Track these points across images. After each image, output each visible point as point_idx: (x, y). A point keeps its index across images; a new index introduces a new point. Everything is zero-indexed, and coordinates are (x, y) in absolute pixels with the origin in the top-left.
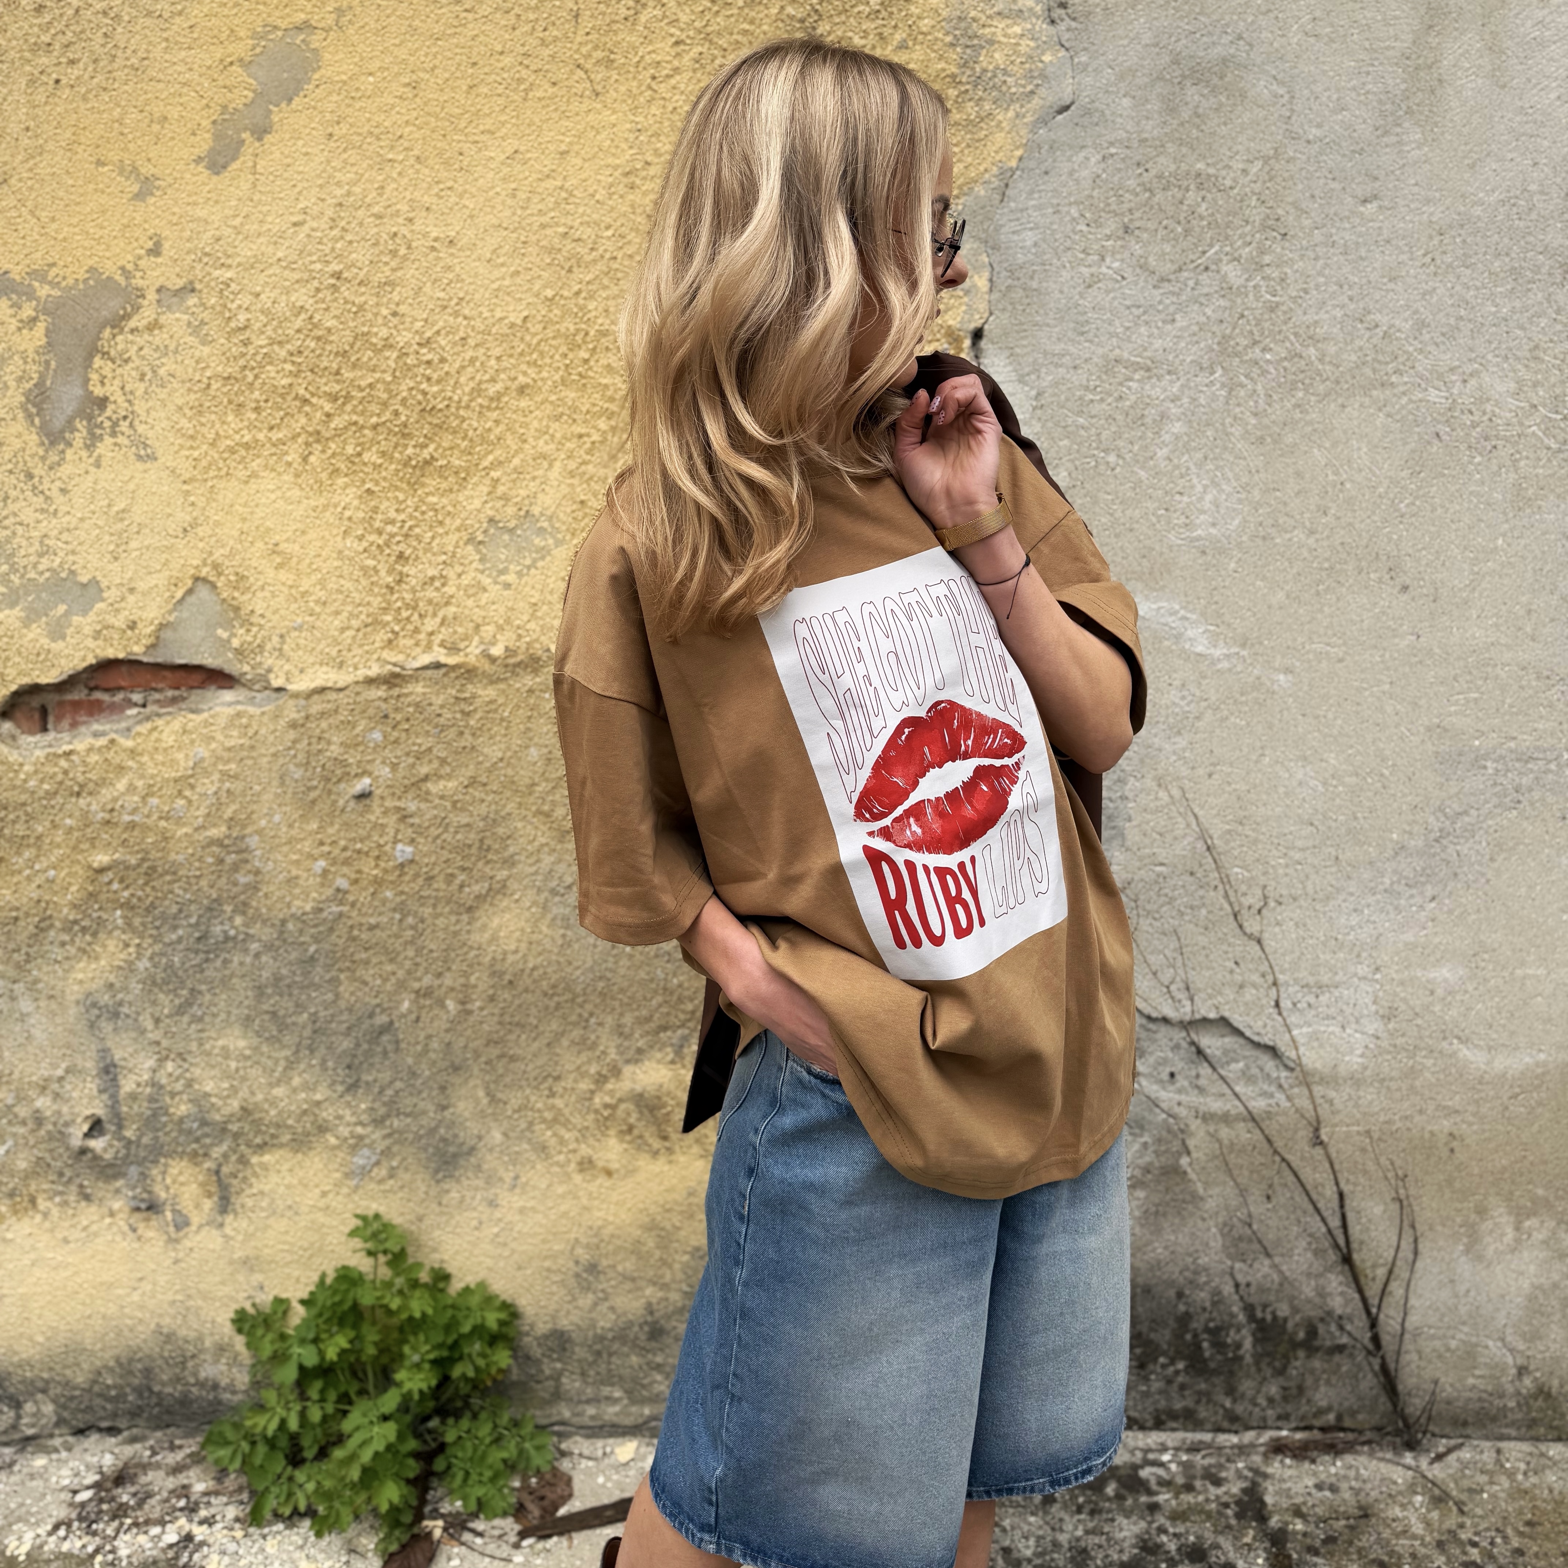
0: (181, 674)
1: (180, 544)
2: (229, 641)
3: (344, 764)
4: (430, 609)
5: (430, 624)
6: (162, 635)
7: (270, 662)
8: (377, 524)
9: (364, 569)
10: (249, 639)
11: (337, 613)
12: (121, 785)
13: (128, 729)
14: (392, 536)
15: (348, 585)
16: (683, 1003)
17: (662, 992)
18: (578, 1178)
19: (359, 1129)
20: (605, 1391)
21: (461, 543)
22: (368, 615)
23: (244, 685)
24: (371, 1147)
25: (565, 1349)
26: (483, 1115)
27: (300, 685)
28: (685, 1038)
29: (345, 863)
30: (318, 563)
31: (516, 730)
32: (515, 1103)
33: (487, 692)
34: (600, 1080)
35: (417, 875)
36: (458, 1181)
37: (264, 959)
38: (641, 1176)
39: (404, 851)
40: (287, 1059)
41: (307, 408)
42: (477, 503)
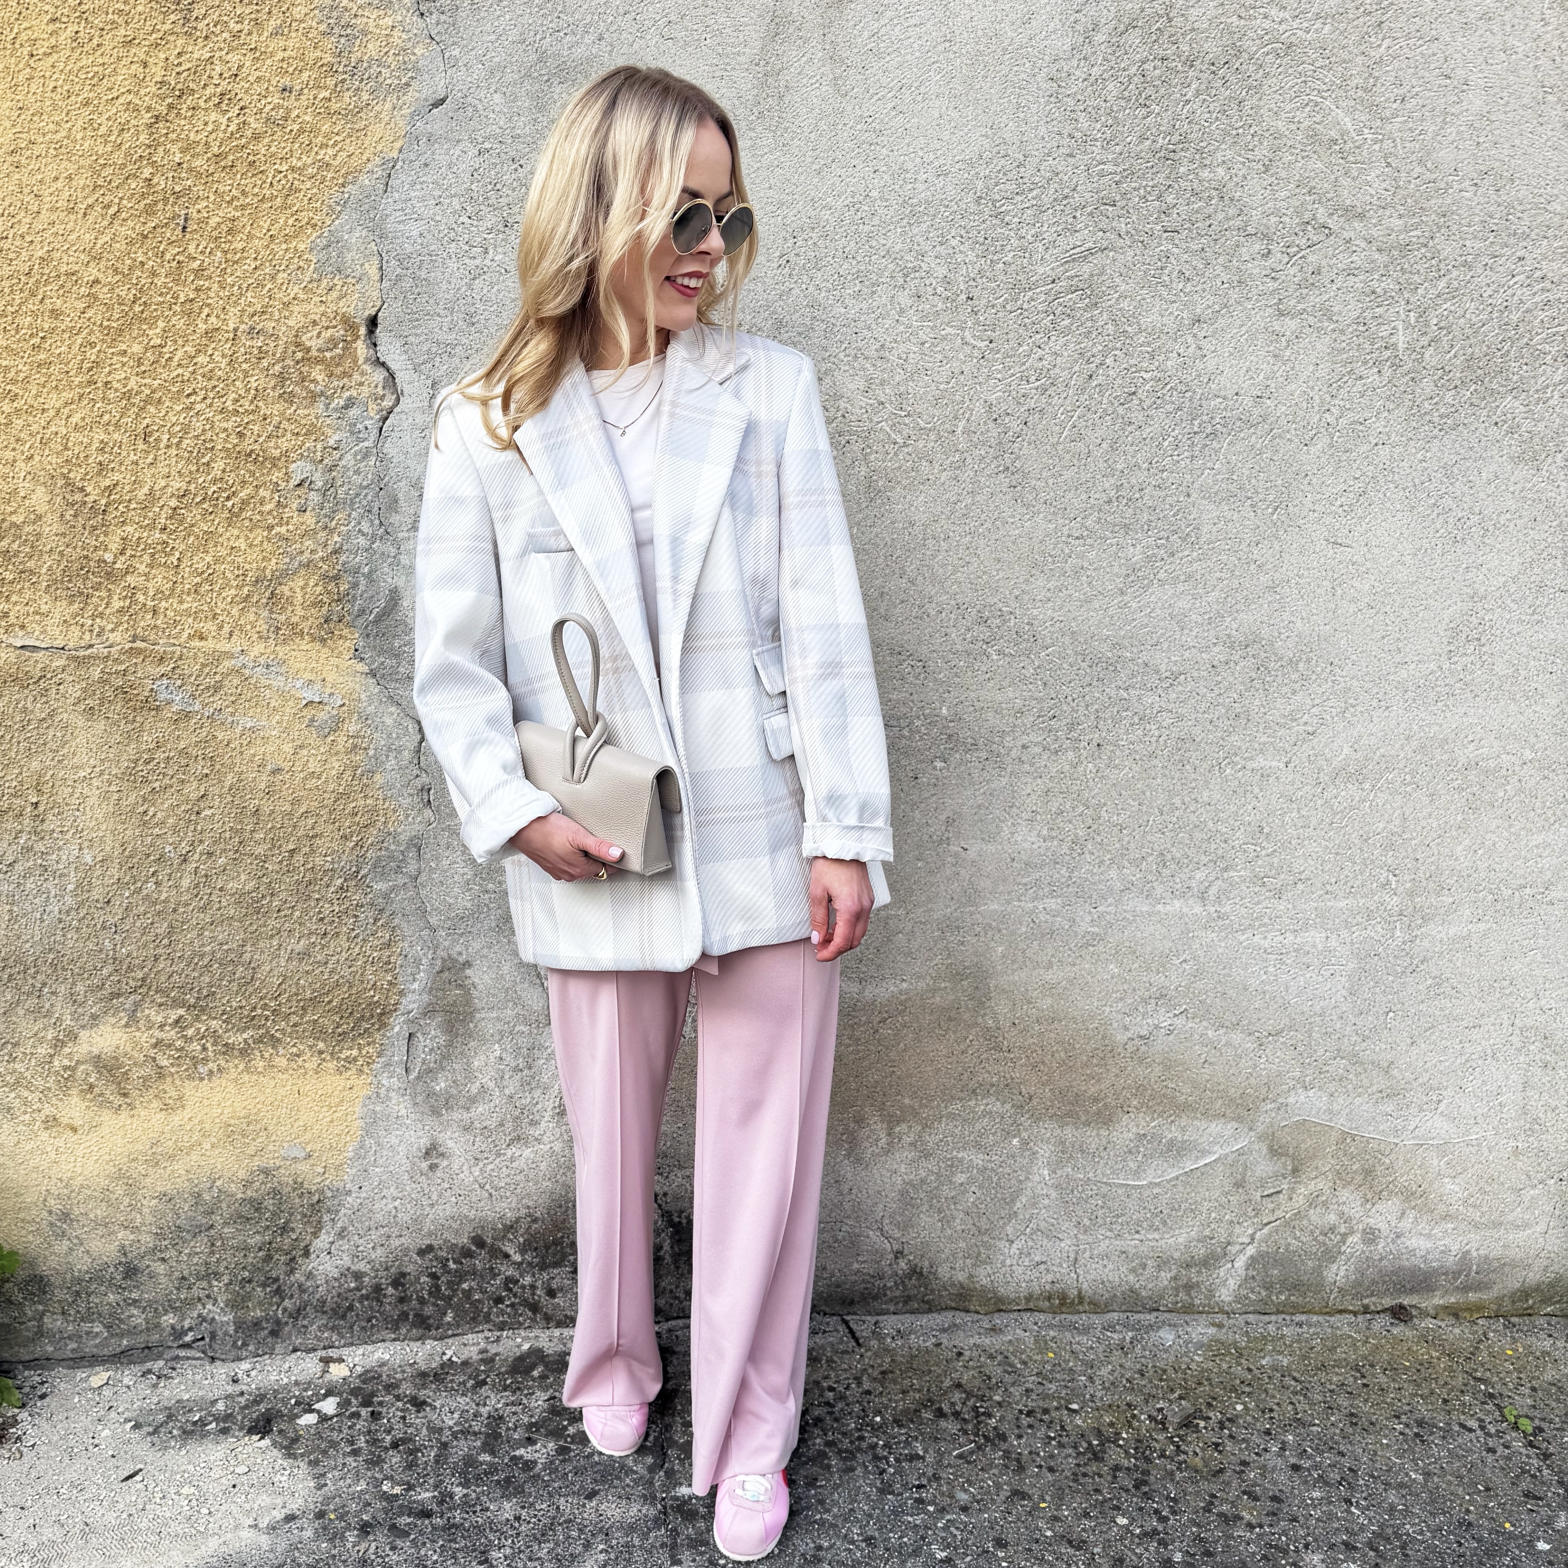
16: (132, 971)
17: (111, 961)
18: (44, 1135)
20: (86, 1327)
25: (45, 1292)
28: (137, 1004)
34: (58, 1043)
38: (104, 1130)
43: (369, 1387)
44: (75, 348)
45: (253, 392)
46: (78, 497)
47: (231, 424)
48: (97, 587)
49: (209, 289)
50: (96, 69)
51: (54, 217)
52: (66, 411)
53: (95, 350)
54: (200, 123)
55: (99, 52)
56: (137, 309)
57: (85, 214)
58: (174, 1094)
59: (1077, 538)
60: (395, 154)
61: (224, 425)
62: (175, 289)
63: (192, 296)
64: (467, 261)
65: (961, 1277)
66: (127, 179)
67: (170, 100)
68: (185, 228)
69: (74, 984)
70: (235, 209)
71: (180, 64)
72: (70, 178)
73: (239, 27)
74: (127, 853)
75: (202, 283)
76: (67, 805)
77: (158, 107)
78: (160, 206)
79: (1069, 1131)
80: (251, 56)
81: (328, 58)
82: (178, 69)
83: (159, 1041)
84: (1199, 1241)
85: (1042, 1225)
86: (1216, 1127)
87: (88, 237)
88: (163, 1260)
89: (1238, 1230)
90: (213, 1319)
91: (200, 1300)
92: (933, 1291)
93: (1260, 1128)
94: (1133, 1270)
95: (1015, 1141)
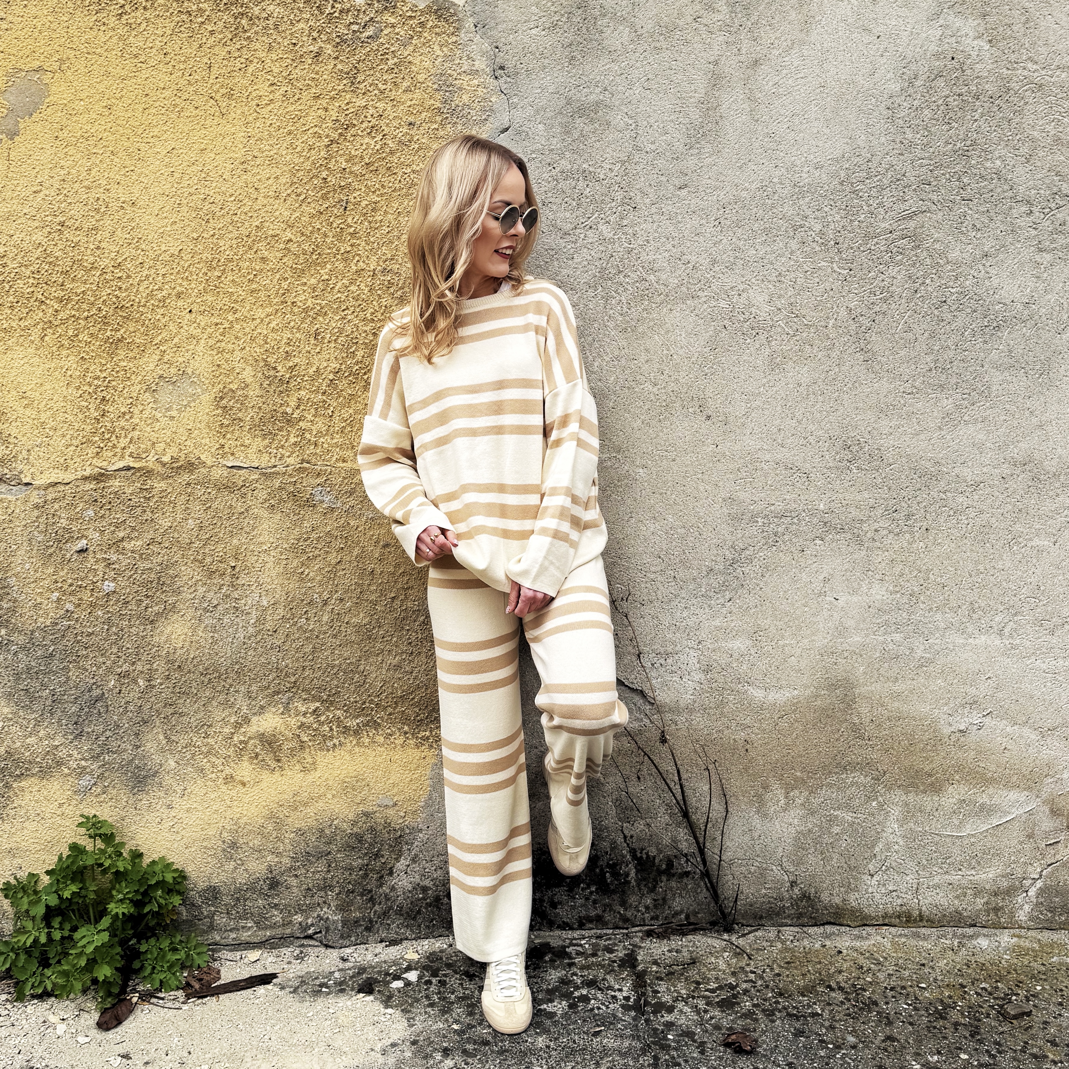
3: (69, 531)
4: (123, 432)
5: (123, 442)
7: (21, 467)
8: (88, 381)
9: (81, 408)
10: (8, 452)
11: (64, 436)
14: (98, 387)
15: (70, 418)
16: (288, 677)
17: (275, 670)
18: (224, 788)
19: (83, 763)
20: (242, 923)
21: (142, 392)
22: (83, 437)
23: (5, 482)
24: (91, 773)
25: (216, 898)
26: (163, 750)
27: (40, 481)
28: (290, 699)
29: (72, 594)
30: (51, 404)
31: (179, 509)
32: (183, 742)
33: (160, 485)
34: (238, 725)
35: (118, 601)
36: (147, 793)
37: (20, 656)
38: (263, 785)
39: (109, 586)
40: (35, 719)
41: (44, 307)
42: (152, 366)
43: (435, 965)
44: (275, 281)
45: (383, 308)
46: (272, 373)
47: (369, 327)
48: (280, 429)
49: (359, 245)
50: (296, 113)
51: (265, 202)
52: (267, 320)
53: (287, 282)
54: (358, 144)
55: (299, 103)
56: (314, 257)
57: (285, 200)
58: (310, 760)
59: (909, 394)
61: (365, 328)
62: (338, 245)
63: (348, 249)
65: (837, 900)
66: (312, 178)
67: (340, 131)
68: (346, 207)
69: (250, 685)
70: (378, 196)
71: (348, 109)
72: (277, 178)
73: (384, 87)
74: (289, 599)
75: (355, 241)
76: (254, 567)
77: (333, 135)
78: (331, 194)
79: (911, 797)
80: (390, 104)
81: (438, 104)
82: (347, 112)
83: (303, 724)
84: (1003, 876)
85: (894, 864)
86: (1013, 795)
87: (286, 213)
88: (296, 876)
89: (1030, 869)
90: (328, 918)
91: (319, 904)
92: (817, 910)
93: (1044, 796)
94: (957, 897)
95: (874, 804)
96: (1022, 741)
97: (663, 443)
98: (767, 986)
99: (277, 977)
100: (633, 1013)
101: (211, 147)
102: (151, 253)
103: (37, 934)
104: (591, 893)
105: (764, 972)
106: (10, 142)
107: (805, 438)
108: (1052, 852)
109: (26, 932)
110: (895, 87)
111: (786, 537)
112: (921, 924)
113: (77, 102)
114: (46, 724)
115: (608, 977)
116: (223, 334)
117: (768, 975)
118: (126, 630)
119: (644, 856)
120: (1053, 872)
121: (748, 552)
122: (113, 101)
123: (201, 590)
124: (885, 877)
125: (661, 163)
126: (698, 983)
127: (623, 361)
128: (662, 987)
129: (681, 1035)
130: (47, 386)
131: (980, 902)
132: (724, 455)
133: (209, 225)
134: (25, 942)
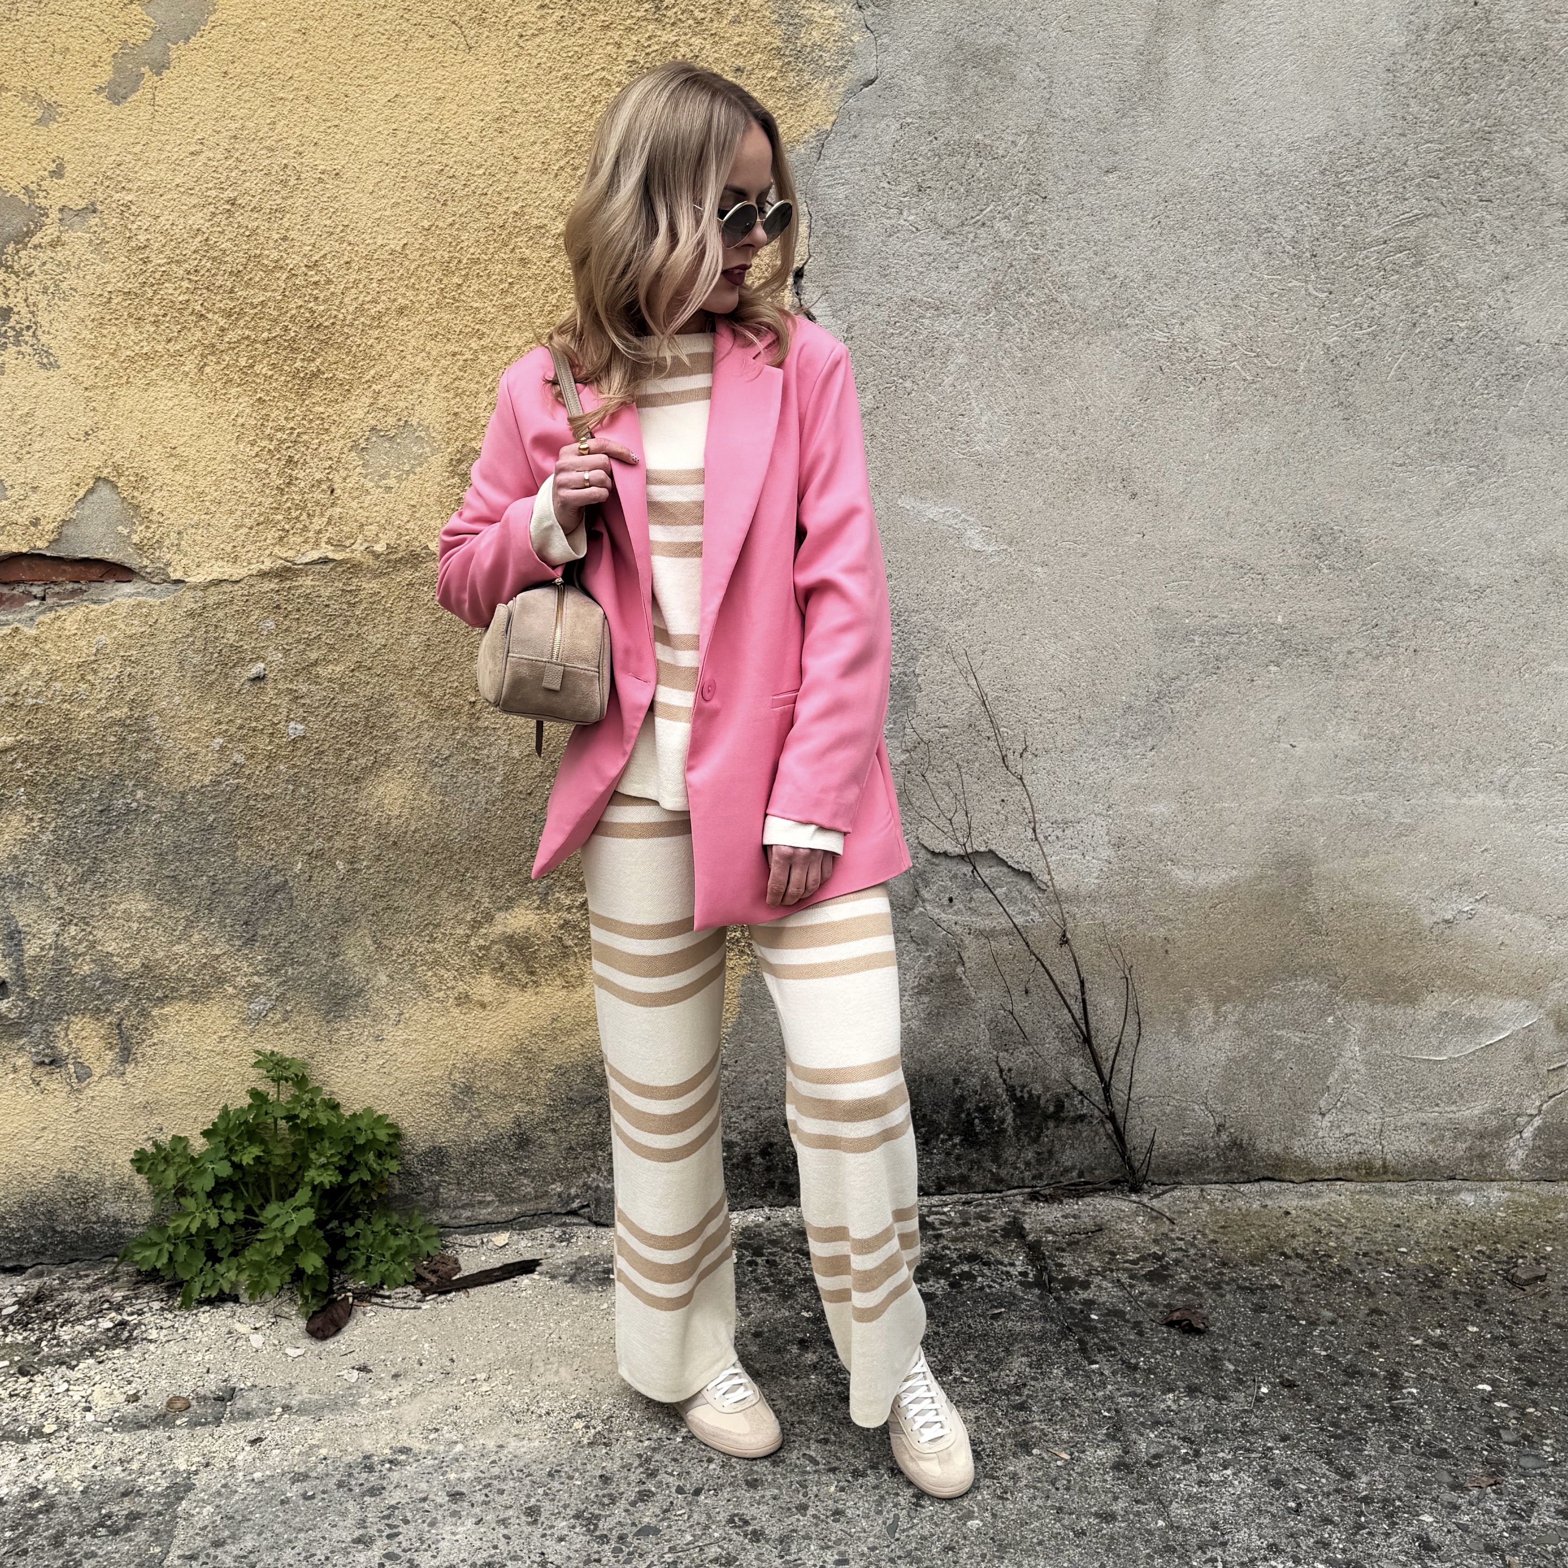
0: (79, 568)
1: (82, 446)
2: (129, 537)
3: (239, 649)
4: (318, 509)
5: (318, 523)
6: (65, 530)
7: (168, 556)
8: (268, 431)
9: (257, 473)
10: (148, 535)
11: (232, 512)
12: (26, 670)
13: (32, 619)
14: (283, 442)
15: (242, 486)
18: (456, 1012)
19: (256, 979)
20: (479, 1196)
21: (346, 450)
22: (260, 515)
23: (143, 578)
24: (267, 994)
25: (442, 1163)
26: (370, 960)
27: (198, 577)
28: (549, 887)
29: (243, 739)
30: (213, 465)
31: (399, 617)
32: (399, 948)
33: (371, 585)
34: (475, 925)
35: (308, 750)
36: (348, 1020)
37: (165, 828)
38: (511, 1007)
39: (296, 729)
40: (187, 918)
41: (203, 323)
42: (360, 413)
43: (755, 1243)
44: (537, 293)
50: (575, 49)
51: (529, 176)
55: (580, 35)
58: (576, 972)
59: (1400, 465)
60: (828, 127)
64: (885, 221)
65: (1277, 1148)
69: (494, 869)
72: (545, 142)
79: (1378, 1011)
80: (708, 39)
81: (778, 43)
82: (646, 50)
83: (567, 922)
84: (1492, 1113)
85: (1352, 1098)
86: (1509, 1005)
87: (558, 195)
88: (554, 1130)
89: (1526, 1102)
90: (598, 1187)
91: (585, 1169)
92: (1251, 1162)
93: (1549, 1005)
94: (1433, 1141)
95: (1330, 1020)
96: (1525, 935)
97: (1071, 531)
98: (1204, 1256)
99: (540, 1264)
100: (1037, 1291)
101: (451, 94)
102: (361, 249)
103: (204, 1216)
104: (954, 1145)
105: (1194, 1238)
106: (156, 78)
107: (1261, 526)
108: (1556, 1079)
109: (189, 1214)
110: (1398, 41)
111: (1232, 662)
112: (1385, 1177)
113: (256, 22)
114: (202, 925)
115: (991, 1249)
116: (462, 369)
117: (1200, 1242)
118: (319, 792)
119: (1026, 1096)
120: (1554, 1106)
121: (1179, 683)
122: (311, 22)
123: (427, 735)
124: (1340, 1117)
125: (1082, 136)
126: (1113, 1254)
127: (1022, 417)
128: (1067, 1259)
129: (1107, 1315)
130: (208, 440)
131: (1461, 1146)
132: (1153, 548)
133: (446, 209)
134: (188, 1228)
